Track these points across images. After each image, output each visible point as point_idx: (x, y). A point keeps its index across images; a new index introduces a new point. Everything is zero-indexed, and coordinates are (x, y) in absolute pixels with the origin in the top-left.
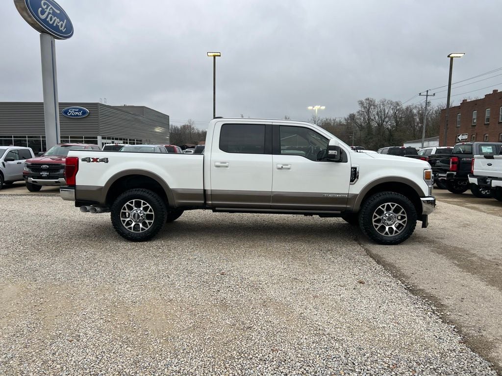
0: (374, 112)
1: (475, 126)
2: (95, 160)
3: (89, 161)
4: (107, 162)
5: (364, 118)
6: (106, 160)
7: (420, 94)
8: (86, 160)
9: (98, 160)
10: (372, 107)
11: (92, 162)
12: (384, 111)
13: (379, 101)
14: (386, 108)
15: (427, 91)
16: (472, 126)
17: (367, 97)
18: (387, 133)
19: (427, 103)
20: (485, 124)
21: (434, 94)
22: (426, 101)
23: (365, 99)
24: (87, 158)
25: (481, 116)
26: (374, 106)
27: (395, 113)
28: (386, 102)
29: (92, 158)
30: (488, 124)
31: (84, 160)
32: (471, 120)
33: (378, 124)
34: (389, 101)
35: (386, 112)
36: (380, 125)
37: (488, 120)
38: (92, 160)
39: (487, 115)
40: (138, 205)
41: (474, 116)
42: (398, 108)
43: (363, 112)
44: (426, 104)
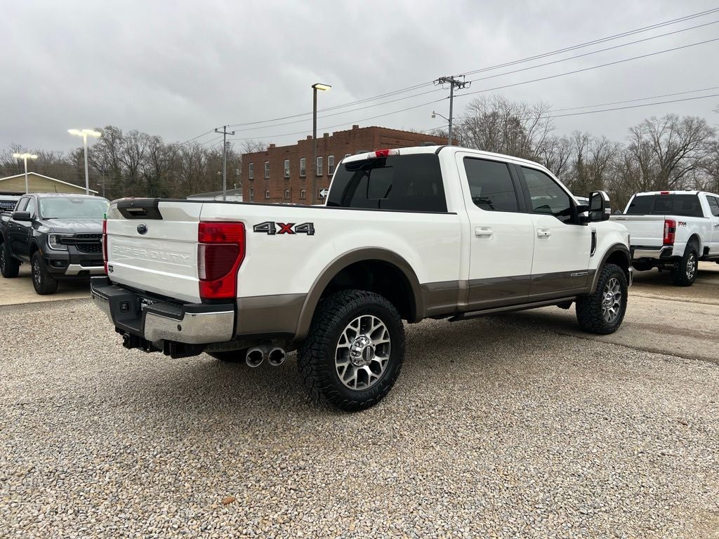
0: (121, 148)
1: (288, 178)
2: (286, 229)
3: (273, 232)
4: (312, 233)
5: (106, 158)
6: (308, 229)
7: (216, 130)
8: (266, 228)
9: (293, 229)
10: (118, 141)
11: (279, 233)
12: (137, 149)
13: (128, 132)
14: (139, 144)
15: (225, 127)
16: (285, 178)
17: (108, 125)
18: (144, 179)
19: (227, 144)
20: (300, 177)
21: (233, 132)
22: (225, 140)
23: (105, 127)
24: (266, 224)
25: (295, 167)
26: (120, 139)
27: (155, 153)
28: (139, 135)
29: (278, 224)
30: (305, 177)
31: (260, 228)
32: (283, 171)
33: (130, 167)
34: (143, 134)
35: (141, 150)
36: (133, 169)
37: (304, 172)
38: (278, 228)
39: (302, 166)
40: (365, 326)
41: (286, 167)
42: (158, 146)
43: (104, 146)
44: (225, 145)
